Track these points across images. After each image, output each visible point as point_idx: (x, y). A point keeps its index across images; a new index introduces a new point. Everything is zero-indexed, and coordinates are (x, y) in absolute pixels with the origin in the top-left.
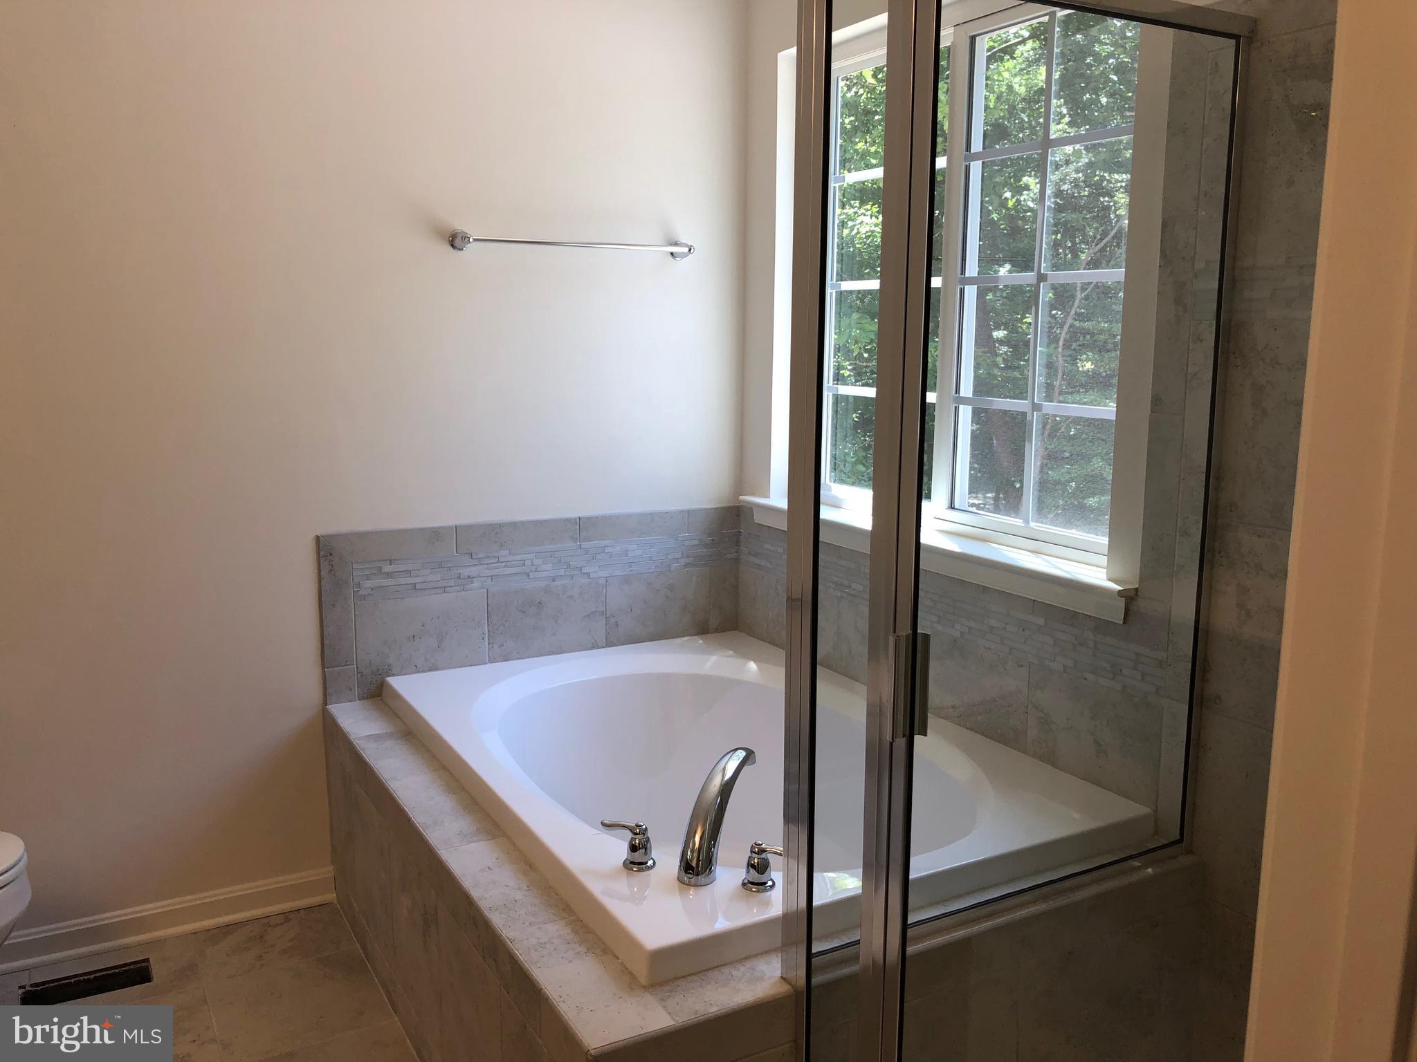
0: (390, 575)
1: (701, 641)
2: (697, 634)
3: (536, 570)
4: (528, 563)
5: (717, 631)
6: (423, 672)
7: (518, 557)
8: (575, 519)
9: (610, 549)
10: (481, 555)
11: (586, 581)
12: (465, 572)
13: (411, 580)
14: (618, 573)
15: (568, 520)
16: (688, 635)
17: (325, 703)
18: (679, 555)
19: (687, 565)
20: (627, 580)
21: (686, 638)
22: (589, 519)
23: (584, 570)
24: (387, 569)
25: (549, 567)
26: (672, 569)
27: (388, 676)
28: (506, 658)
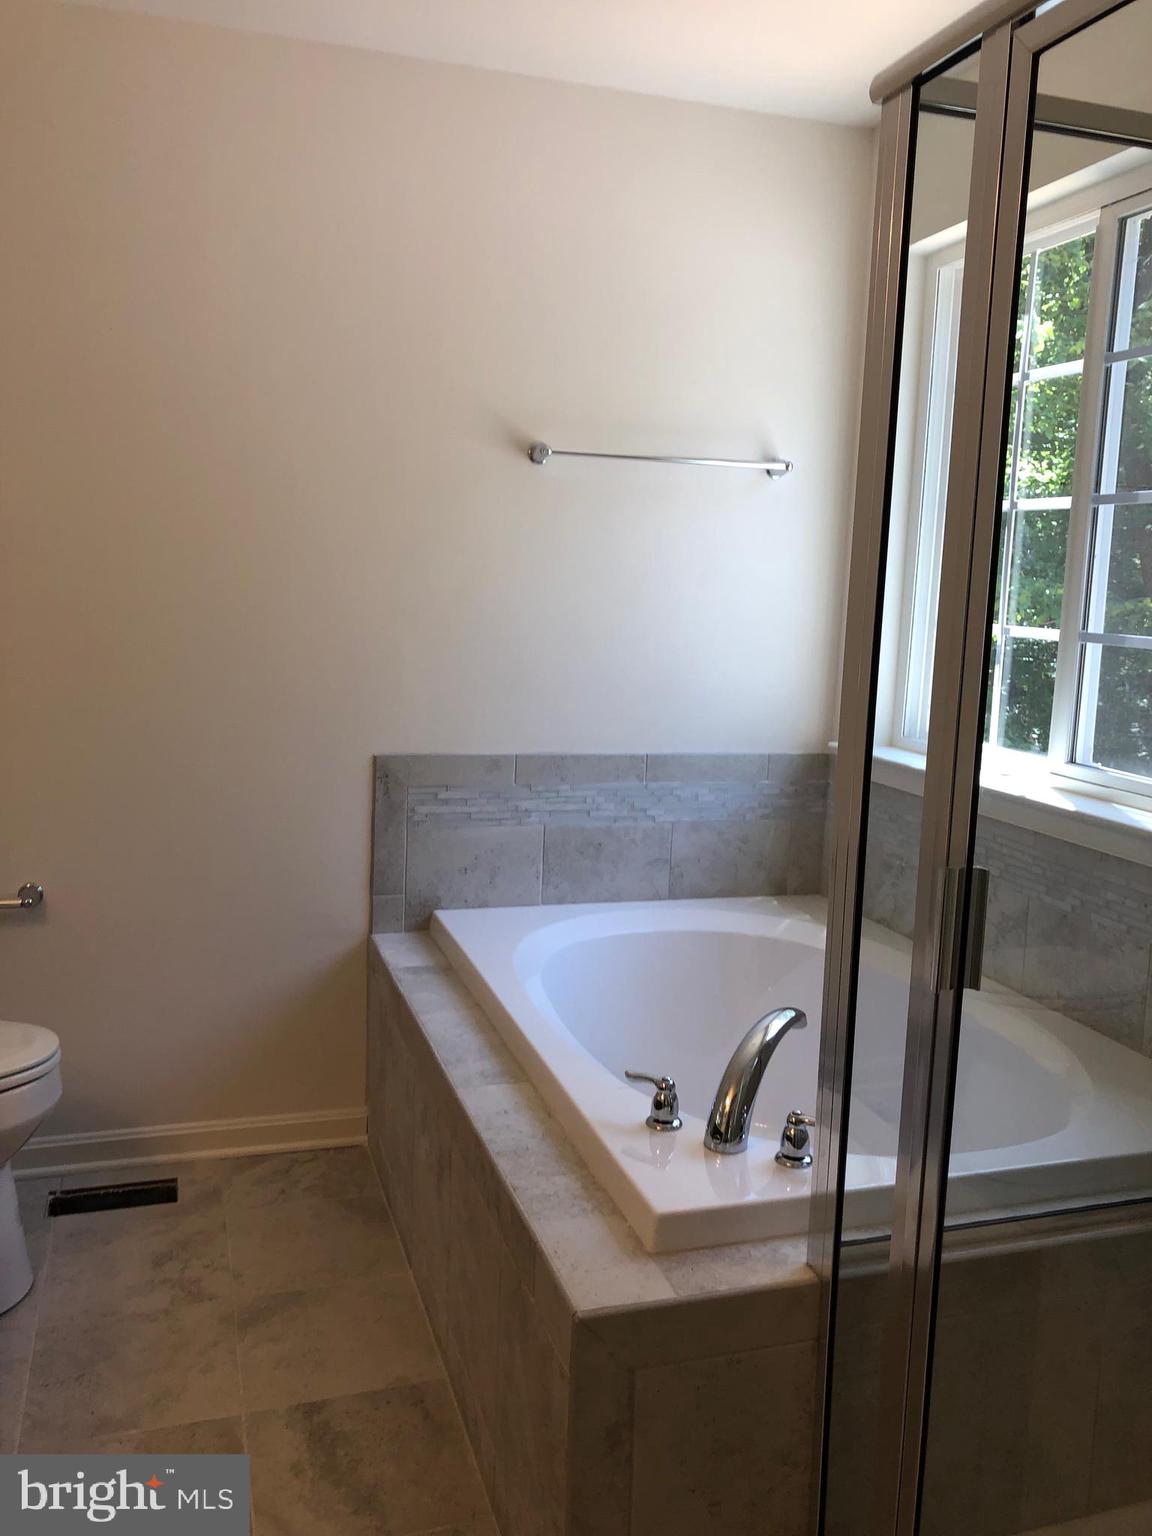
0: (446, 802)
1: (775, 902)
2: (772, 895)
3: (598, 809)
4: (589, 800)
5: (796, 893)
6: (473, 907)
7: (579, 793)
8: (643, 756)
9: (679, 792)
10: (540, 788)
11: (650, 824)
12: (525, 805)
13: (466, 809)
14: (686, 819)
15: (633, 757)
16: (762, 895)
17: (371, 932)
18: (755, 804)
19: (763, 817)
20: (695, 827)
21: (759, 898)
22: (656, 758)
23: (649, 813)
24: (443, 795)
25: (612, 806)
26: (748, 818)
27: (437, 909)
28: (560, 901)
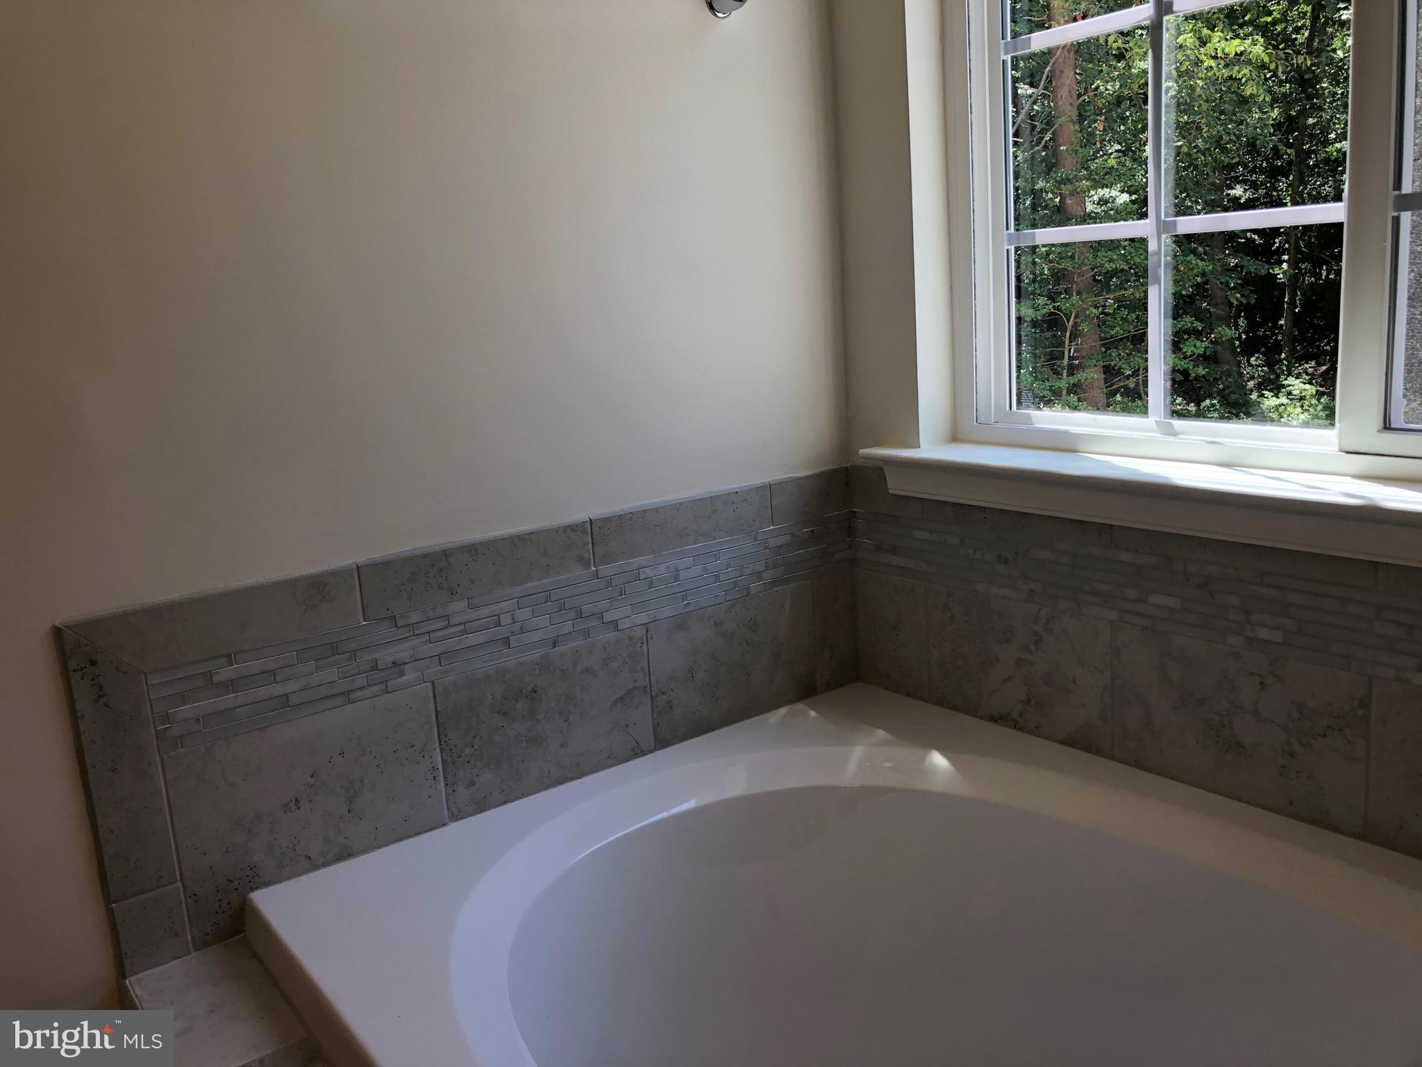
0: (232, 685)
1: (813, 714)
2: (799, 699)
3: (522, 631)
4: (505, 619)
5: (830, 686)
6: (326, 864)
7: (484, 612)
8: (584, 523)
9: (649, 572)
10: (415, 617)
11: (611, 636)
12: (386, 656)
13: (277, 690)
14: (666, 612)
15: (572, 528)
16: (786, 703)
17: (122, 974)
18: (760, 567)
19: (774, 583)
20: (680, 624)
21: (783, 711)
22: (606, 520)
23: (609, 617)
24: (225, 673)
25: (543, 621)
26: (753, 591)
27: (252, 889)
28: (481, 806)
